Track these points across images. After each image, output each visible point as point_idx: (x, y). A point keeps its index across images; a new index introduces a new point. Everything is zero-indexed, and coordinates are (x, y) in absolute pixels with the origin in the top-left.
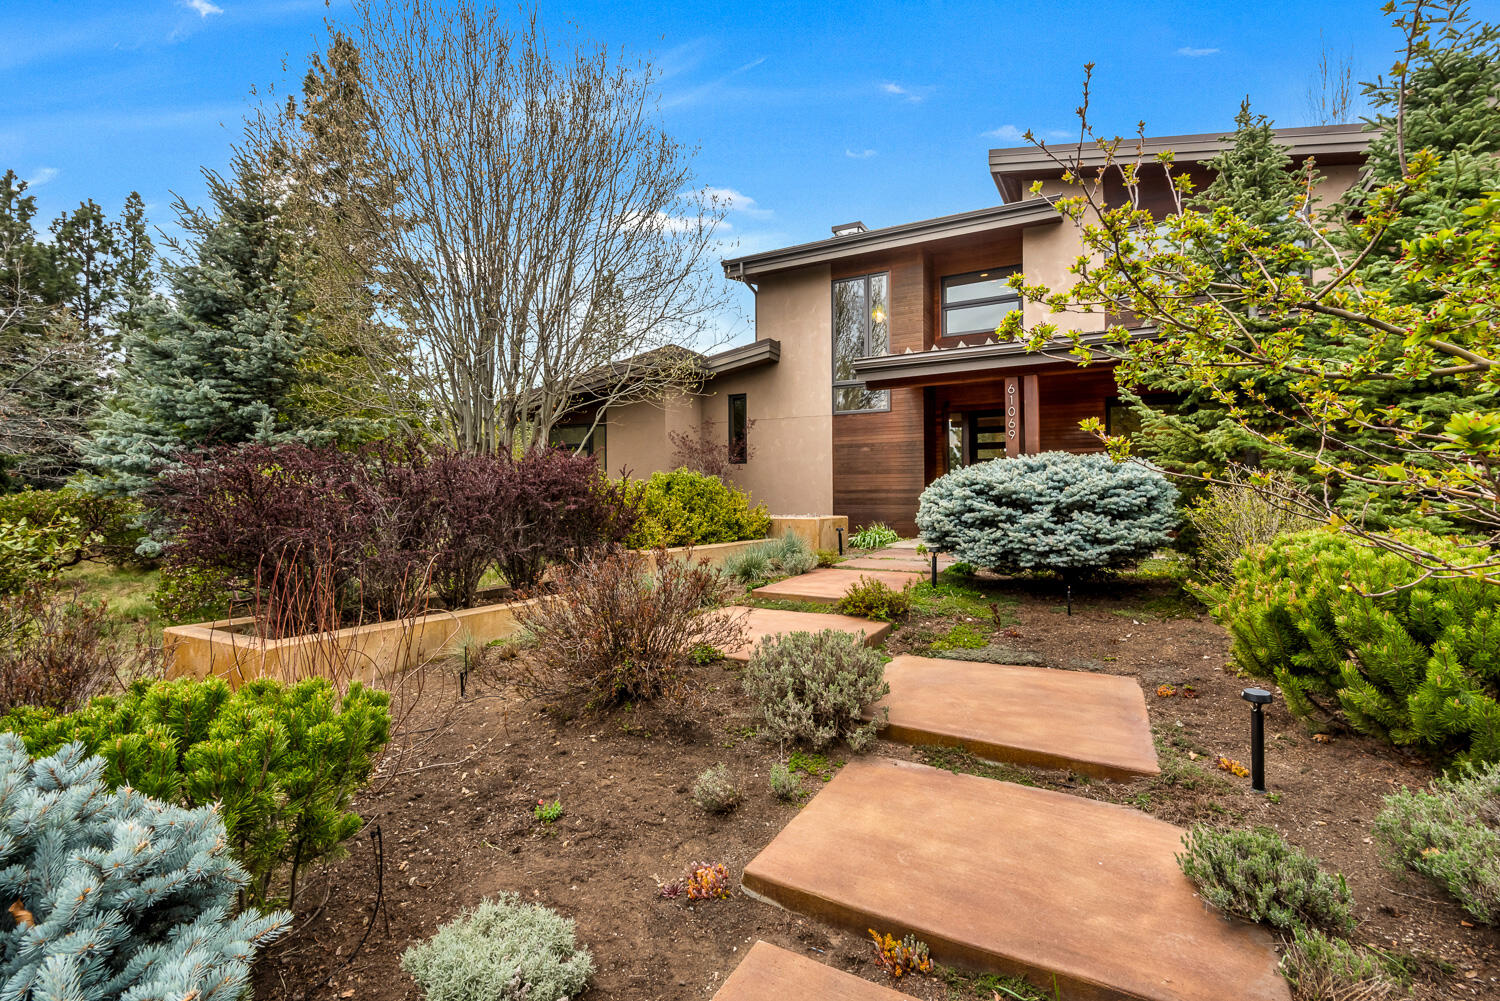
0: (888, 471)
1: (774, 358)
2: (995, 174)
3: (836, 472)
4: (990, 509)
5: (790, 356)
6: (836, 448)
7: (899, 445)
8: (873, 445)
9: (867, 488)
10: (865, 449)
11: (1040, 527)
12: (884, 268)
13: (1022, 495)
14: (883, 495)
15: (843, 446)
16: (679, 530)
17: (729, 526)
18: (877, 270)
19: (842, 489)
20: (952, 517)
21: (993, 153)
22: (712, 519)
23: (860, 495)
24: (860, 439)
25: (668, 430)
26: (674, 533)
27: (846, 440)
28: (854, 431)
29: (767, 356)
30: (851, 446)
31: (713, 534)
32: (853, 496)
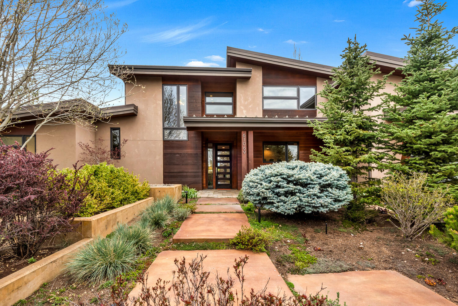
0: (187, 164)
1: (135, 113)
2: (228, 56)
3: (165, 164)
4: (292, 187)
5: (143, 113)
6: (165, 154)
7: (191, 154)
8: (181, 154)
9: (178, 171)
10: (178, 155)
11: (315, 195)
12: (186, 83)
13: (304, 180)
14: (185, 174)
15: (167, 154)
16: (108, 200)
17: (133, 194)
18: (182, 83)
19: (167, 171)
20: (270, 190)
21: (229, 48)
22: (124, 191)
23: (175, 174)
24: (175, 151)
25: (77, 141)
26: (105, 202)
27: (169, 151)
28: (172, 148)
29: (132, 111)
30: (171, 154)
31: (125, 199)
32: (173, 174)
